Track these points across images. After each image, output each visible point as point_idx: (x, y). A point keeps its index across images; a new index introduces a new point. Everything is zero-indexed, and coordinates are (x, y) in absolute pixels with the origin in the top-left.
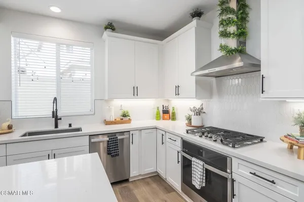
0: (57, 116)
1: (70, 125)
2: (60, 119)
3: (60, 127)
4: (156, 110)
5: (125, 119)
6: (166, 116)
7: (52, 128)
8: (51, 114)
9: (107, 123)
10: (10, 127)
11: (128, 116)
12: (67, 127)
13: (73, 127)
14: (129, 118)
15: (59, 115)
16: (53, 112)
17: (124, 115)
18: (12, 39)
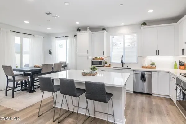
0: (123, 63)
1: (128, 67)
2: (124, 64)
3: (124, 67)
4: (174, 63)
5: (153, 66)
6: (182, 67)
7: (122, 67)
8: (121, 62)
9: (143, 67)
10: (110, 65)
11: (154, 65)
12: (127, 67)
13: (129, 67)
14: (155, 66)
15: (124, 62)
16: (122, 61)
17: (152, 65)
18: (111, 36)
